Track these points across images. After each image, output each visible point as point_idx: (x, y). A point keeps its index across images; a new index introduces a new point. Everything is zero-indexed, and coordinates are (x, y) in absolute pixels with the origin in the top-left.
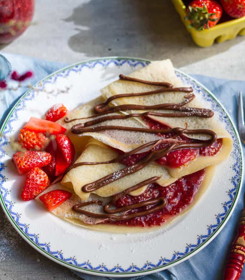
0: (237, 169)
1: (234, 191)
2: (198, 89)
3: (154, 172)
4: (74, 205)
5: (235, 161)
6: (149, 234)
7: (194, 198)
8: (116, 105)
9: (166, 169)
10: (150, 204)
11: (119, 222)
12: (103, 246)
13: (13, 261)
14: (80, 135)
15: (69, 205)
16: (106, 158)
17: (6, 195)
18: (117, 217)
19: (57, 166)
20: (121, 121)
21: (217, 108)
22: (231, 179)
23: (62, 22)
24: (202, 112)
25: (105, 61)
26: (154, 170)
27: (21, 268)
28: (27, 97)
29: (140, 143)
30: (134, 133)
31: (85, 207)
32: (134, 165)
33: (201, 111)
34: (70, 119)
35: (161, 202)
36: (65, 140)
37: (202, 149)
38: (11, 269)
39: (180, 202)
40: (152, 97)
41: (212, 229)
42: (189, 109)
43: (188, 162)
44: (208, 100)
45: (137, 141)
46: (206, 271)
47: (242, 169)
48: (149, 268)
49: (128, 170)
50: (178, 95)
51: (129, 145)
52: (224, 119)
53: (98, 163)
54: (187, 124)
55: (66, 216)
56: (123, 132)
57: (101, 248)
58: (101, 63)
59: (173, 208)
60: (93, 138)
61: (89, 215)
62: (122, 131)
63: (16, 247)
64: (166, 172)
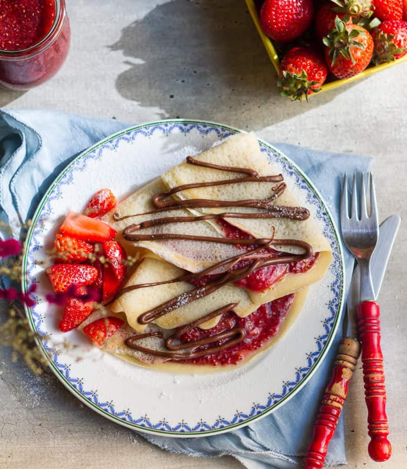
0: (337, 290)
1: (332, 321)
2: (290, 170)
3: (230, 296)
4: (128, 337)
5: (335, 279)
6: (222, 375)
7: (280, 328)
8: (183, 199)
9: (246, 292)
10: (224, 338)
11: (184, 361)
12: (164, 393)
13: (50, 407)
14: (136, 245)
15: (120, 337)
16: (168, 276)
17: (39, 323)
18: (183, 356)
19: (104, 283)
20: (188, 224)
21: (313, 199)
22: (328, 303)
23: (106, 50)
24: (295, 213)
25: (166, 125)
26: (230, 293)
27: (60, 416)
28: (63, 180)
29: (213, 260)
30: (206, 244)
31: (141, 341)
32: (205, 286)
33: (293, 212)
34: (121, 216)
35: (238, 335)
36: (115, 251)
37: (293, 264)
38: (48, 417)
39: (262, 332)
40: (229, 188)
41: (302, 374)
42: (278, 209)
43: (275, 284)
44: (302, 187)
45: (209, 256)
46: (292, 425)
47: (342, 291)
48: (222, 427)
49: (196, 294)
50: (263, 186)
51: (199, 262)
52: (322, 215)
53: (158, 284)
54: (274, 229)
55: (117, 352)
56: (191, 244)
57: (162, 397)
58: (160, 128)
59: (254, 341)
60: (153, 252)
61: (146, 351)
62: (190, 241)
63: (52, 387)
64: (246, 295)
